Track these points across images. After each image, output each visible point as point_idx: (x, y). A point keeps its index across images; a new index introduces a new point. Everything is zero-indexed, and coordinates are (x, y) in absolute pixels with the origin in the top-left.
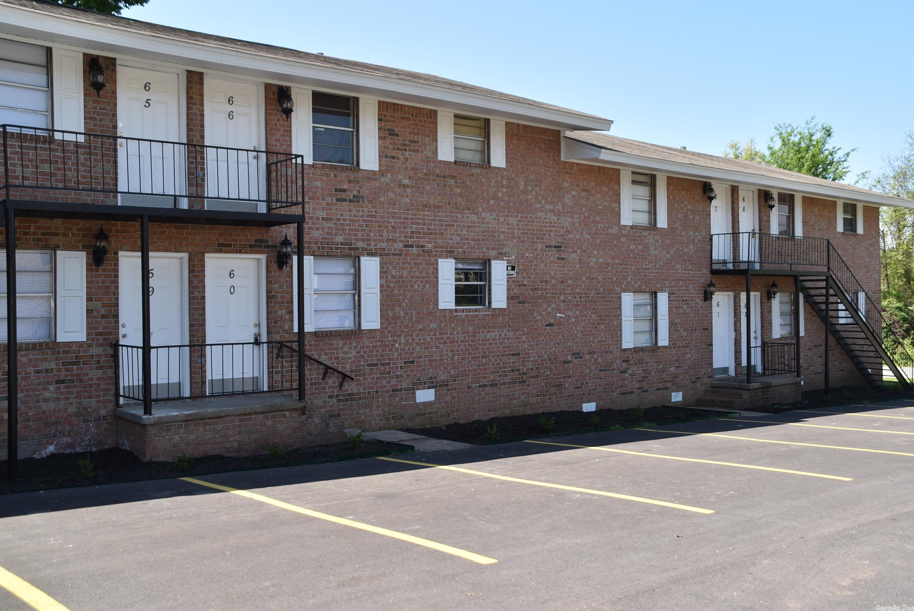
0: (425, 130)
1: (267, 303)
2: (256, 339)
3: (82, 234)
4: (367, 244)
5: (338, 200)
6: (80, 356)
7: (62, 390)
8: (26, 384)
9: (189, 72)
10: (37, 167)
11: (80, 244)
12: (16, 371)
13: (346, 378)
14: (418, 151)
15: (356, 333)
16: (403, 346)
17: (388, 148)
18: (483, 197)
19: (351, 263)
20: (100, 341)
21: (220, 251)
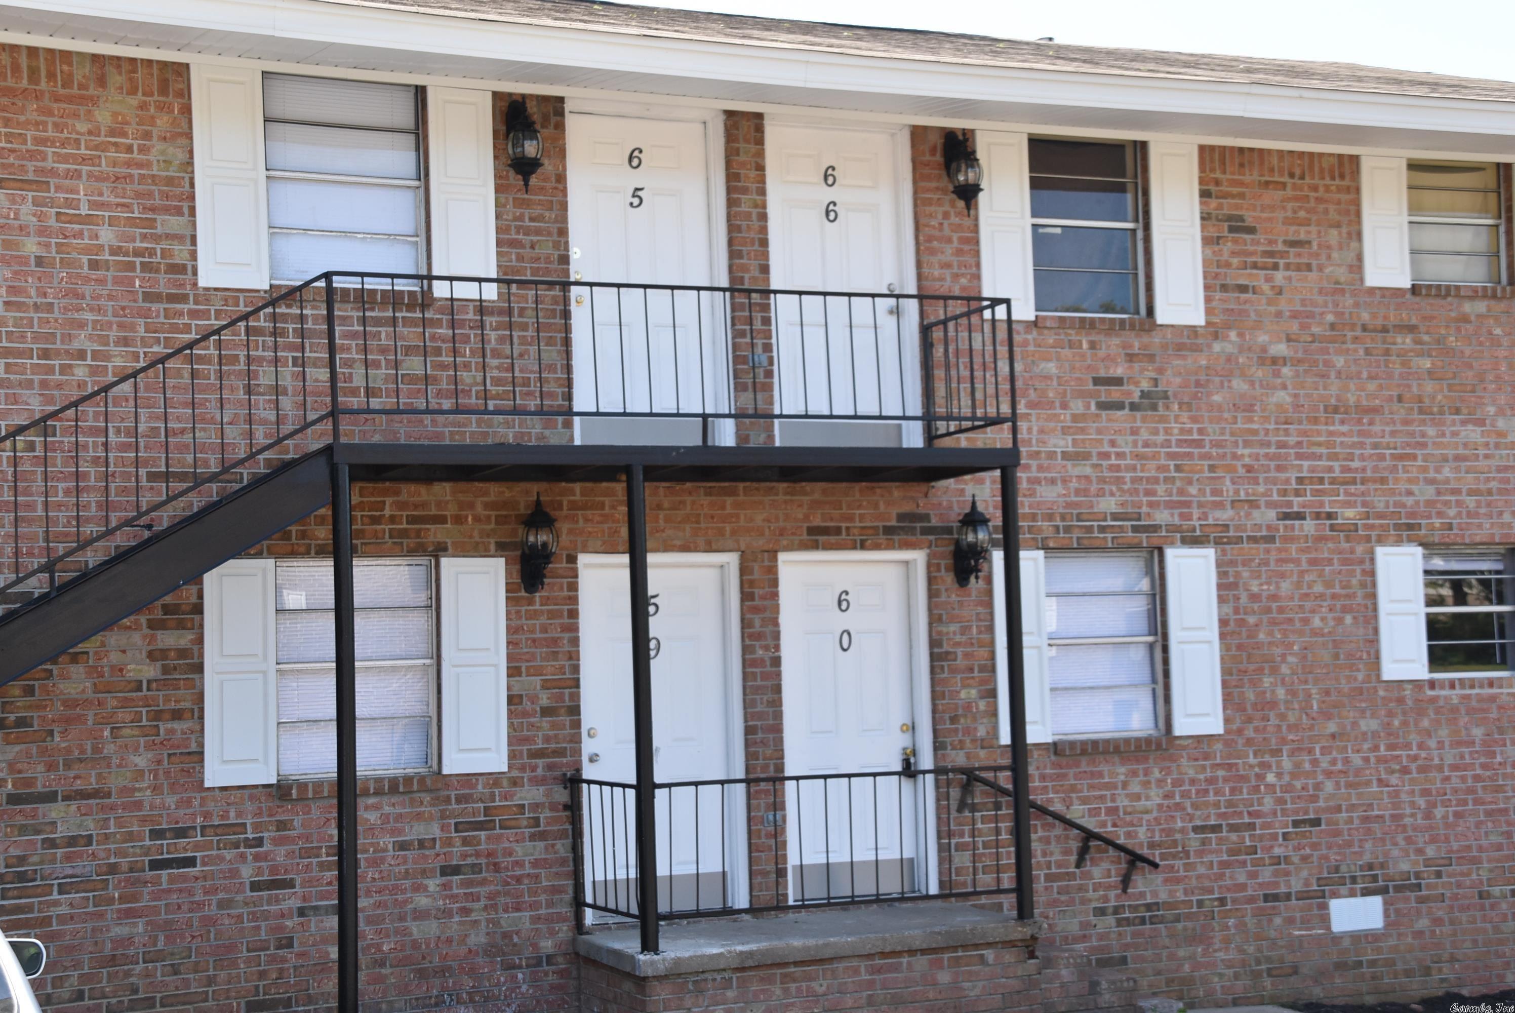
0: (1326, 211)
1: (932, 671)
2: (907, 763)
3: (496, 516)
4: (1181, 515)
5: (1102, 406)
6: (495, 807)
7: (455, 891)
8: (377, 876)
9: (729, 114)
10: (396, 365)
11: (492, 541)
12: (356, 845)
13: (1139, 864)
14: (1309, 267)
15: (1159, 746)
16: (1287, 778)
17: (1228, 265)
18: (1498, 378)
19: (1141, 564)
20: (540, 771)
21: (815, 546)
